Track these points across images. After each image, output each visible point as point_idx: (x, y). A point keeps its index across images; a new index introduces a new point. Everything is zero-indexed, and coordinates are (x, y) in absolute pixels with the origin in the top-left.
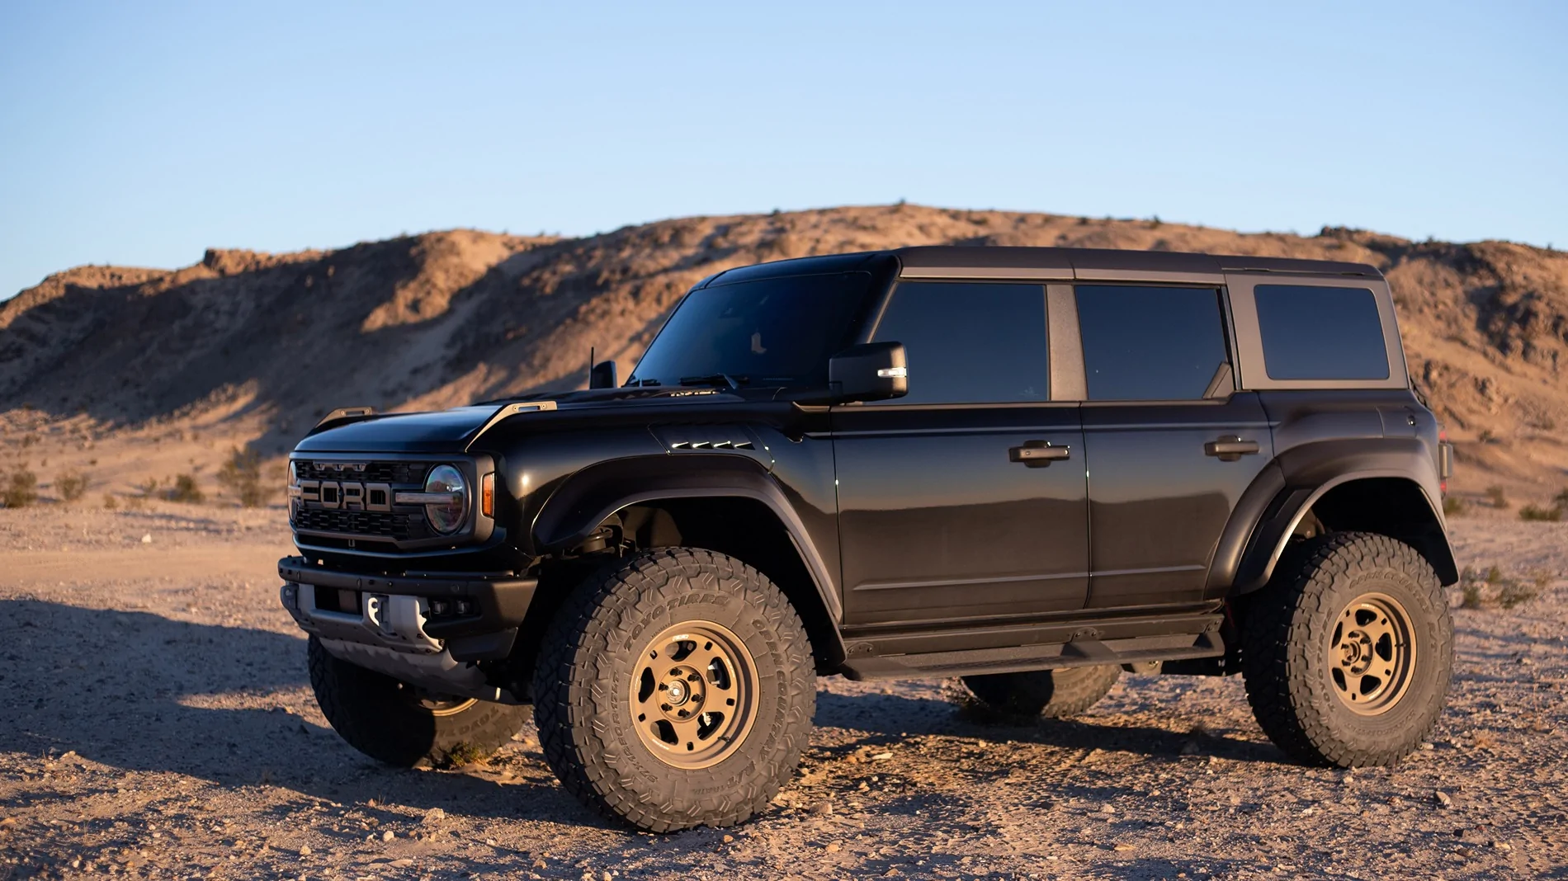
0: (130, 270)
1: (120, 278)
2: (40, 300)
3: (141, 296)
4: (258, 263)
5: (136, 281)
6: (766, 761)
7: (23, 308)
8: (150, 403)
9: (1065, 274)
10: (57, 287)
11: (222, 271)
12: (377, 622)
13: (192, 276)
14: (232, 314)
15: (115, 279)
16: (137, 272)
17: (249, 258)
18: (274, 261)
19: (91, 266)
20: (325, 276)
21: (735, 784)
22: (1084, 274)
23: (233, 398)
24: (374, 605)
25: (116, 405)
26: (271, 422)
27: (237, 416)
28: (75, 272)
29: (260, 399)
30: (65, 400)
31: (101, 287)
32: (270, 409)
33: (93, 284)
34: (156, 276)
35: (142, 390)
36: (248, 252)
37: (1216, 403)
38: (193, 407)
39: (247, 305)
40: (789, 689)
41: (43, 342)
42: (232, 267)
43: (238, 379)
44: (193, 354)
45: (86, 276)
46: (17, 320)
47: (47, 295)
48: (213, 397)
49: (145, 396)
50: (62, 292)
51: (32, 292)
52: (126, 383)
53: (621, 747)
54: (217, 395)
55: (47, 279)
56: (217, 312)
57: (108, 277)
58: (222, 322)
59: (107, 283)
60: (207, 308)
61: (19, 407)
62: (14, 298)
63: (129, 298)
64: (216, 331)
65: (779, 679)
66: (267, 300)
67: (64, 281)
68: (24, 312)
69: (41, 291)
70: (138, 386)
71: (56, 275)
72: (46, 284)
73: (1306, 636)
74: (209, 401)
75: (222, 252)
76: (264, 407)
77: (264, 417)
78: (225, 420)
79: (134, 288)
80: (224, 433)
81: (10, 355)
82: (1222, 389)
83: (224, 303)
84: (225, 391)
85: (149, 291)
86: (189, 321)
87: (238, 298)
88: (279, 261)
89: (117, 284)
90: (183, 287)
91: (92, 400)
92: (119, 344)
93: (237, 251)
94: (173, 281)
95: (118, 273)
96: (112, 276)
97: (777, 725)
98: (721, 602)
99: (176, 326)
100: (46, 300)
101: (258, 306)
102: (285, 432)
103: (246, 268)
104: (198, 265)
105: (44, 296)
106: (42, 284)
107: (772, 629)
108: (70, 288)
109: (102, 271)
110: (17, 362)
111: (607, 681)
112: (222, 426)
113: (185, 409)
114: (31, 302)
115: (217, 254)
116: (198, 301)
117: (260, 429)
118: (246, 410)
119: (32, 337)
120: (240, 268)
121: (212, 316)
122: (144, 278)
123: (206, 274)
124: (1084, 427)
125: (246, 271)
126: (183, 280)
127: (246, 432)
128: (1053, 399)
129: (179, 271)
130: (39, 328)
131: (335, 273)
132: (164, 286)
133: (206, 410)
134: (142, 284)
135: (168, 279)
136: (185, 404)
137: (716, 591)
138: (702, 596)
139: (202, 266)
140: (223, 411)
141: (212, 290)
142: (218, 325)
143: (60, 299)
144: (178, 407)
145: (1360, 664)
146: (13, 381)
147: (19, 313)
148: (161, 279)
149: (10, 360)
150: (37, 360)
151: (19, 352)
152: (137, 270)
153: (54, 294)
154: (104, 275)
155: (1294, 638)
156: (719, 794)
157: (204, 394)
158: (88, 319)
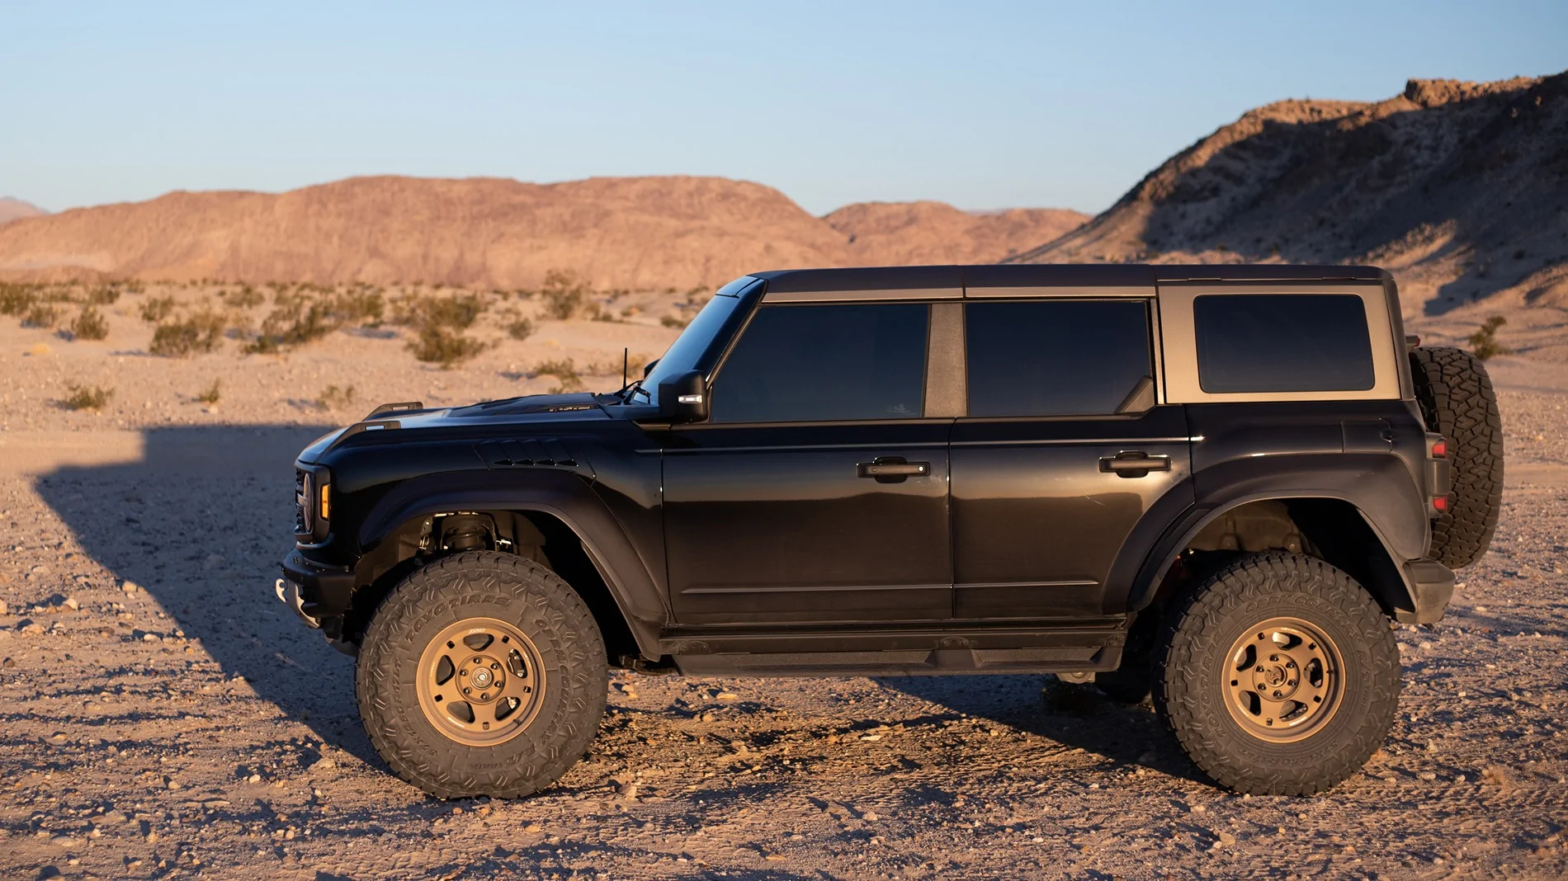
0: (1329, 105)
1: (1320, 112)
2: (1237, 137)
3: (1340, 131)
4: (1463, 93)
5: (1336, 115)
6: (546, 744)
7: (1220, 145)
8: (1346, 244)
9: (956, 293)
10: (1254, 124)
11: (1424, 104)
12: (284, 600)
13: (1393, 109)
14: (1434, 149)
15: (1315, 115)
16: (1337, 105)
17: (1453, 88)
18: (1480, 90)
19: (1290, 101)
20: (1533, 107)
21: (514, 762)
22: (974, 292)
23: (1430, 239)
24: (281, 585)
25: (1311, 245)
26: (1467, 264)
27: (1433, 258)
28: (1274, 108)
29: (1458, 240)
30: (1259, 241)
31: (1300, 122)
32: (1469, 249)
33: (1292, 119)
34: (1357, 109)
35: (1338, 230)
36: (1452, 81)
37: (1129, 418)
38: (1388, 249)
39: (1451, 139)
40: (571, 682)
41: (1238, 180)
42: (1434, 98)
43: (1436, 219)
44: (1392, 192)
45: (1285, 110)
46: (1214, 157)
47: (1246, 132)
48: (1409, 238)
49: (1341, 237)
50: (1259, 128)
51: (1230, 129)
52: (1322, 222)
53: (401, 723)
54: (1414, 236)
55: (1245, 116)
56: (1418, 148)
57: (1308, 111)
58: (1424, 157)
59: (1306, 117)
60: (1408, 142)
61: (1212, 248)
62: (1211, 136)
63: (1328, 133)
64: (1416, 168)
65: (562, 672)
66: (1472, 133)
67: (1263, 117)
68: (1221, 150)
69: (1239, 127)
70: (1334, 226)
71: (1255, 111)
72: (1244, 121)
73: (1186, 659)
74: (1405, 242)
75: (1425, 81)
76: (1462, 248)
77: (1462, 260)
78: (1419, 263)
79: (1334, 123)
80: (1418, 276)
81: (1206, 193)
82: (1140, 404)
83: (1425, 137)
84: (1422, 231)
85: (1347, 126)
86: (1388, 157)
87: (1441, 132)
88: (1485, 91)
89: (1316, 118)
90: (1383, 120)
91: (1287, 241)
92: (1316, 182)
93: (1441, 81)
94: (1373, 115)
95: (1317, 108)
96: (1312, 110)
97: (559, 713)
98: (502, 602)
99: (1375, 163)
100: (1244, 137)
101: (1461, 141)
102: (1482, 276)
103: (1451, 98)
104: (1399, 97)
105: (1242, 133)
106: (1239, 121)
107: (555, 629)
108: (1269, 124)
109: (1301, 105)
110: (1212, 203)
111: (389, 666)
112: (1417, 269)
113: (1380, 251)
114: (1227, 139)
115: (1420, 85)
116: (1399, 135)
117: (1456, 273)
118: (1443, 252)
119: (1229, 175)
120: (1444, 100)
121: (1413, 152)
122: (1345, 112)
123: (1407, 106)
124: (952, 444)
125: (1450, 102)
126: (1383, 113)
127: (1441, 275)
128: (926, 416)
129: (1379, 104)
130: (1236, 166)
131: (1541, 103)
132: (1363, 120)
133: (1401, 252)
134: (1342, 118)
135: (1367, 113)
136: (1379, 245)
137: (497, 593)
138: (483, 597)
139: (1404, 98)
140: (1419, 252)
141: (1413, 124)
142: (1419, 161)
143: (1258, 136)
144: (1372, 248)
145: (1285, 689)
146: (1208, 221)
147: (1217, 151)
148: (1360, 113)
149: (1206, 199)
150: (1233, 199)
151: (1215, 191)
152: (1338, 103)
153: (1252, 130)
154: (1303, 111)
155: (1173, 659)
156: (495, 770)
157: (1400, 236)
158: (1286, 155)
